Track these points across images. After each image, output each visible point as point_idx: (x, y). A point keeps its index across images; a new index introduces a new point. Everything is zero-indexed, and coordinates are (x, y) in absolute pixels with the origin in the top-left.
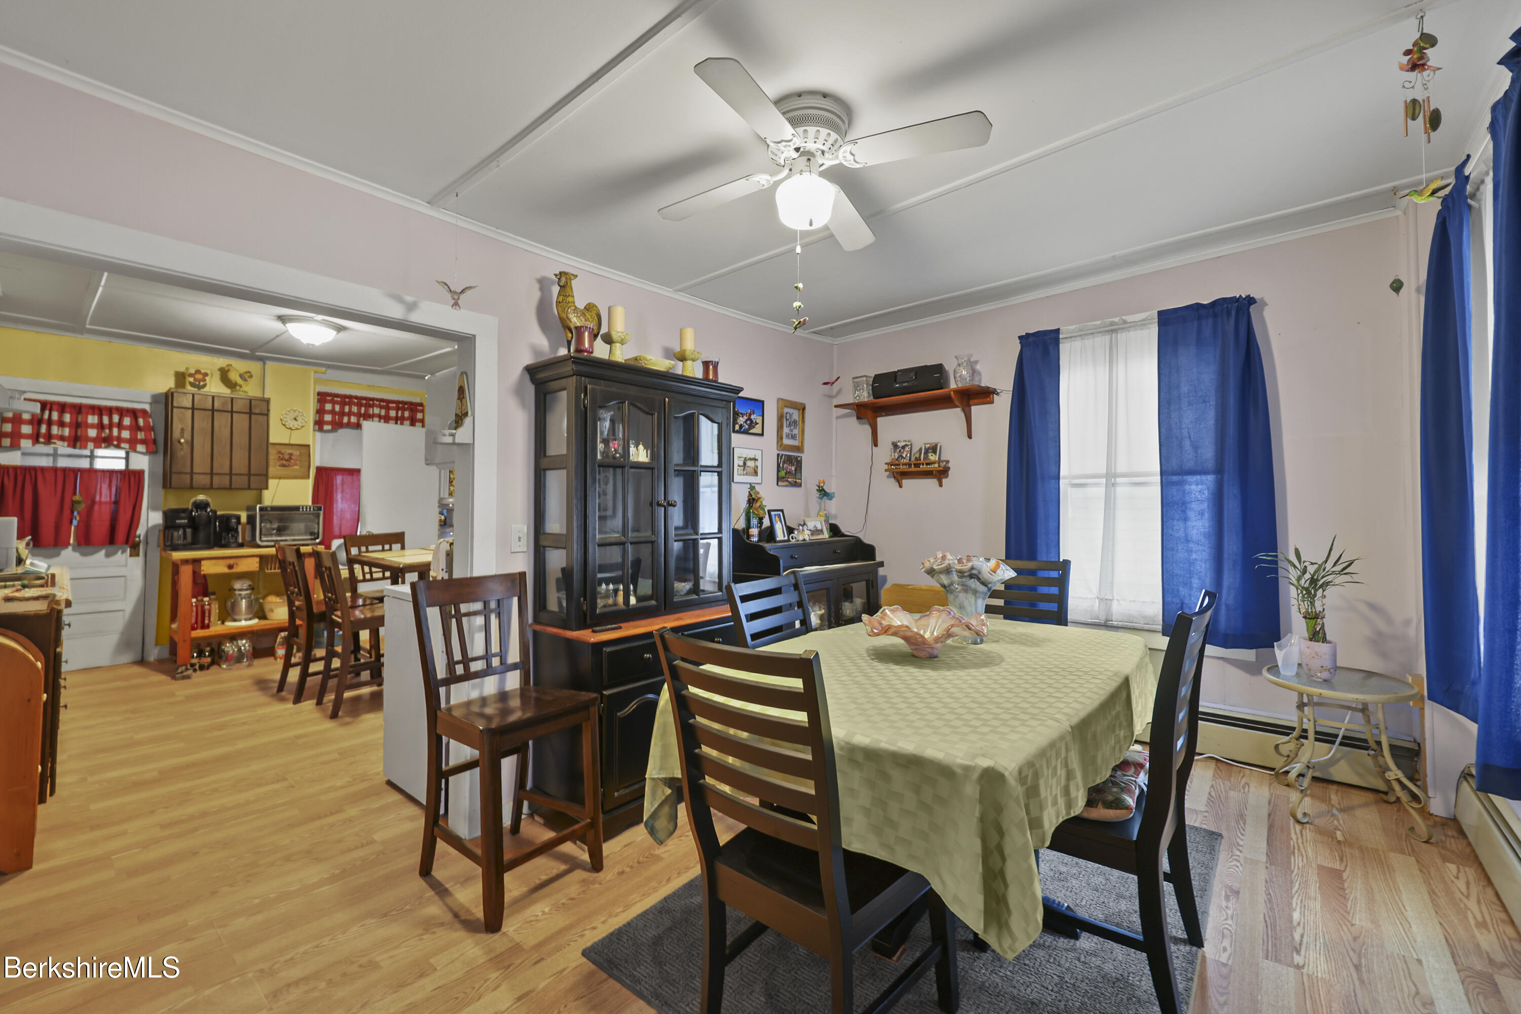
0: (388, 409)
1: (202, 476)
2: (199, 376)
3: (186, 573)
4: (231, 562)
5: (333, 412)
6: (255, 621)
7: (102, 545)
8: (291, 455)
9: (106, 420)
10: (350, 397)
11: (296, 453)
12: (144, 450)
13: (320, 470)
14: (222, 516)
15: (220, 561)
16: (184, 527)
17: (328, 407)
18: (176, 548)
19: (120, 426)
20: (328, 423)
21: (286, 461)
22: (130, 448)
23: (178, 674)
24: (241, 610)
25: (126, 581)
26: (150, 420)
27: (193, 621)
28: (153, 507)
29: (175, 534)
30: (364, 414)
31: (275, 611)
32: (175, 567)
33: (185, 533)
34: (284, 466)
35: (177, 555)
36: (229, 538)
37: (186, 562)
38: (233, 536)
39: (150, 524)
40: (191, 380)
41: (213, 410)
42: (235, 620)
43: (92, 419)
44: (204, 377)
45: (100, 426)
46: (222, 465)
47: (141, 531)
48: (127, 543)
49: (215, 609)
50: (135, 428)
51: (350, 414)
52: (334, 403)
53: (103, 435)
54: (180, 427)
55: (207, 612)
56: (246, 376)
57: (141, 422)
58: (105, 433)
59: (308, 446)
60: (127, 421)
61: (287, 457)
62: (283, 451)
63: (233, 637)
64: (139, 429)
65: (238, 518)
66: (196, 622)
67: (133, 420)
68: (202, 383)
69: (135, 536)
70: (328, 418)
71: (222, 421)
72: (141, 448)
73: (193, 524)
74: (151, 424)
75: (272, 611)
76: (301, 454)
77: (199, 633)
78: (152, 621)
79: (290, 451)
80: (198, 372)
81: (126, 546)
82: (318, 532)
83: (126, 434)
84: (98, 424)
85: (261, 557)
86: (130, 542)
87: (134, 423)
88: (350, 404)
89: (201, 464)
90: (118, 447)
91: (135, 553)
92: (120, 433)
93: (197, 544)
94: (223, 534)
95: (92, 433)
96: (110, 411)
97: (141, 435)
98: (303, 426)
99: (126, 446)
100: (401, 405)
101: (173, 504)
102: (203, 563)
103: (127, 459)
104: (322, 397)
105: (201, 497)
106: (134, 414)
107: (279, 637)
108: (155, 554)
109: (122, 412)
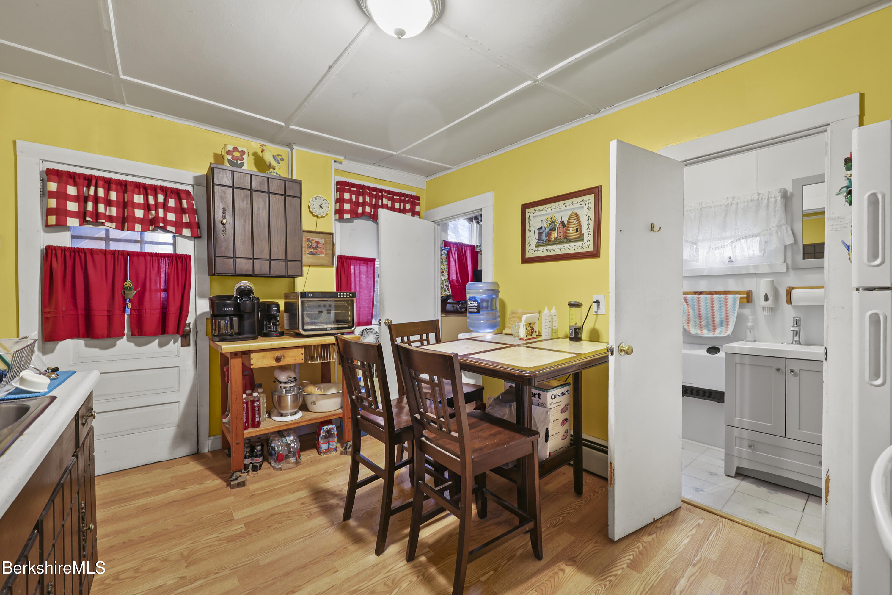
0: (393, 200)
1: (244, 261)
2: (236, 154)
3: (236, 365)
4: (278, 354)
5: (350, 201)
6: (300, 414)
7: (155, 334)
8: (317, 242)
9: (151, 200)
10: (363, 187)
11: (322, 241)
12: (189, 235)
13: (340, 258)
14: (263, 303)
15: (268, 353)
16: (230, 315)
17: (347, 196)
18: (223, 339)
19: (165, 206)
20: (347, 212)
21: (315, 250)
22: (176, 232)
23: (233, 481)
24: (287, 405)
25: (179, 371)
26: (194, 202)
27: (245, 419)
28: (201, 295)
29: (223, 322)
30: (375, 204)
31: (317, 403)
32: (225, 359)
33: (231, 321)
34: (313, 254)
35: (227, 347)
36: (270, 327)
37: (235, 354)
38: (274, 324)
39: (198, 313)
40: (230, 157)
41: (251, 190)
42: (282, 415)
43: (139, 199)
44: (241, 155)
45: (147, 207)
46: (262, 251)
47: (190, 319)
48: (178, 333)
49: (263, 404)
50: (180, 211)
51: (364, 204)
52: (351, 193)
53: (150, 217)
54: (221, 207)
55: (257, 409)
56: (279, 158)
57: (185, 203)
58: (152, 215)
59: (332, 234)
60: (172, 203)
61: (314, 245)
62: (311, 239)
63: (281, 433)
64: (183, 211)
65: (278, 306)
66: (247, 421)
67: (178, 200)
68: (239, 162)
69: (185, 325)
70: (347, 207)
71: (260, 202)
72: (186, 232)
73: (239, 312)
74: (195, 207)
75: (314, 403)
76: (325, 241)
77: (250, 432)
78: (205, 411)
79: (317, 240)
80: (235, 149)
81: (178, 336)
82: (353, 320)
83: (171, 217)
84: (144, 204)
85: (305, 348)
86: (181, 332)
87: (179, 206)
88: (364, 194)
89: (243, 249)
90: (164, 229)
91: (186, 343)
92: (165, 215)
93: (243, 334)
94: (265, 323)
95: (139, 213)
96: (155, 190)
97: (185, 219)
98: (327, 214)
99: (172, 229)
100: (403, 198)
101: (218, 292)
102: (252, 355)
103: (174, 244)
104: (341, 186)
105: (245, 283)
106: (177, 194)
107: (323, 431)
108: (204, 343)
109: (166, 191)
